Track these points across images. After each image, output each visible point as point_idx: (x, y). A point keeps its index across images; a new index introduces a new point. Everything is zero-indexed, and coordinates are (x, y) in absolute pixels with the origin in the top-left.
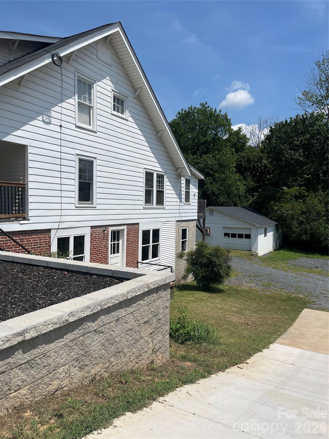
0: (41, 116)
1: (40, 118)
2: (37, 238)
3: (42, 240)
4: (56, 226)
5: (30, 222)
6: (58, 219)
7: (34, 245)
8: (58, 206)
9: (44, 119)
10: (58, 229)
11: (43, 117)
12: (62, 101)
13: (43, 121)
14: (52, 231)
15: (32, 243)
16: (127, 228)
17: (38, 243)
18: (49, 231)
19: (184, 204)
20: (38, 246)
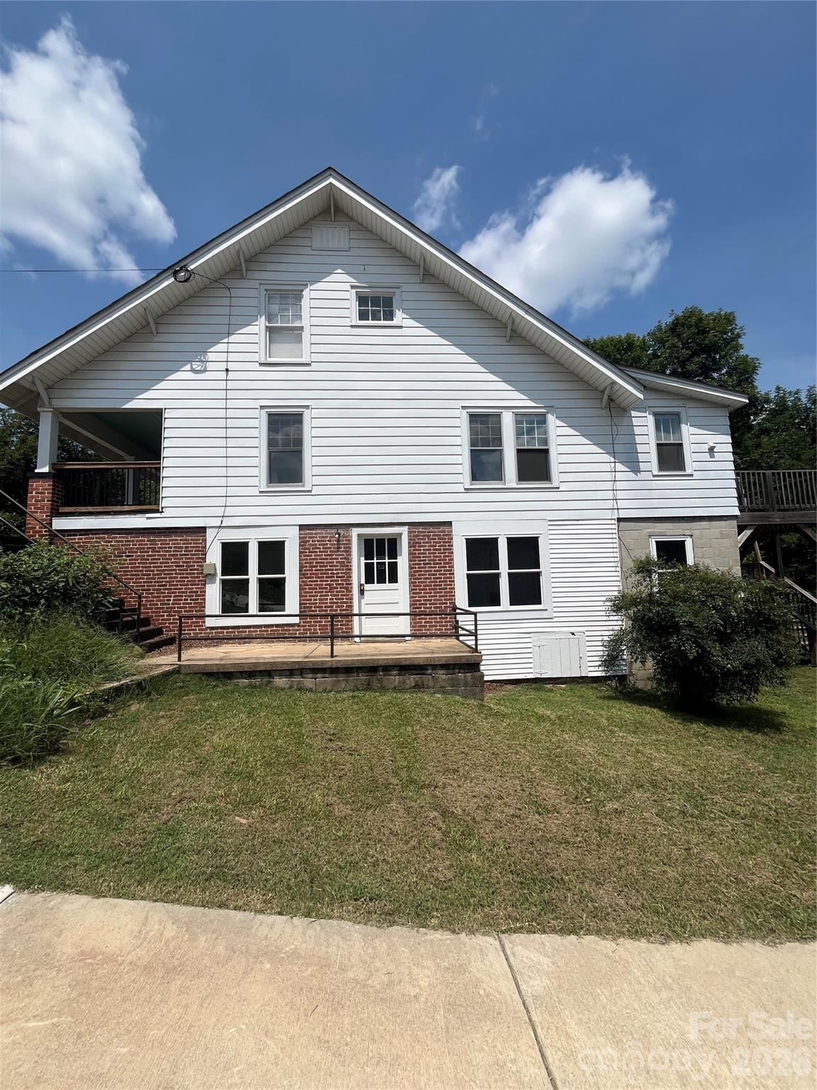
0: (189, 365)
1: (188, 367)
2: (181, 540)
3: (191, 544)
4: (217, 522)
5: (163, 515)
6: (220, 511)
7: (174, 551)
8: (222, 491)
9: (194, 367)
10: (220, 527)
11: (191, 365)
12: (229, 334)
13: (193, 370)
14: (208, 531)
15: (171, 548)
16: (409, 532)
17: (182, 547)
18: (203, 530)
19: (654, 476)
20: (183, 552)
